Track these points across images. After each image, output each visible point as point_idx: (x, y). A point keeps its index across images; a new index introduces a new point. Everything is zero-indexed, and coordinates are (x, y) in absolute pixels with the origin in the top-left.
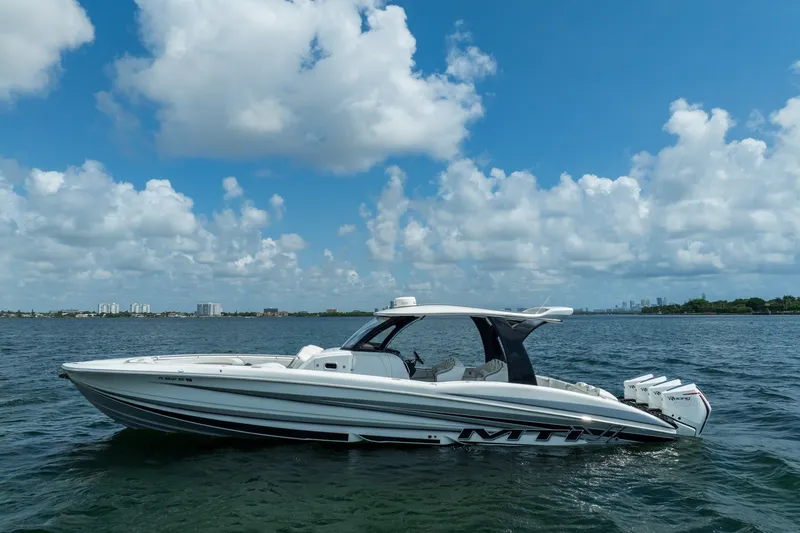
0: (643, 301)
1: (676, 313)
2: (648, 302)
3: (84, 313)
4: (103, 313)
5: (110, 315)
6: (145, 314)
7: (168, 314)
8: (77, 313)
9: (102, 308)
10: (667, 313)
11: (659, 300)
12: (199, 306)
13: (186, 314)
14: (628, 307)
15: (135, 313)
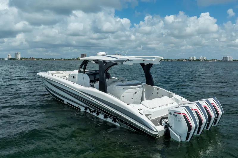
3: (185, 60)
4: (191, 60)
5: (193, 60)
6: (204, 60)
7: (212, 60)
8: (183, 60)
9: (191, 58)
12: (224, 57)
13: (219, 60)
15: (201, 60)
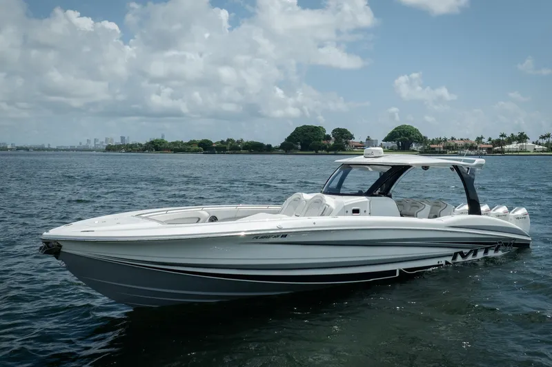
0: (107, 139)
1: (138, 151)
2: (112, 140)
10: (130, 152)
11: (123, 138)
14: (92, 145)
